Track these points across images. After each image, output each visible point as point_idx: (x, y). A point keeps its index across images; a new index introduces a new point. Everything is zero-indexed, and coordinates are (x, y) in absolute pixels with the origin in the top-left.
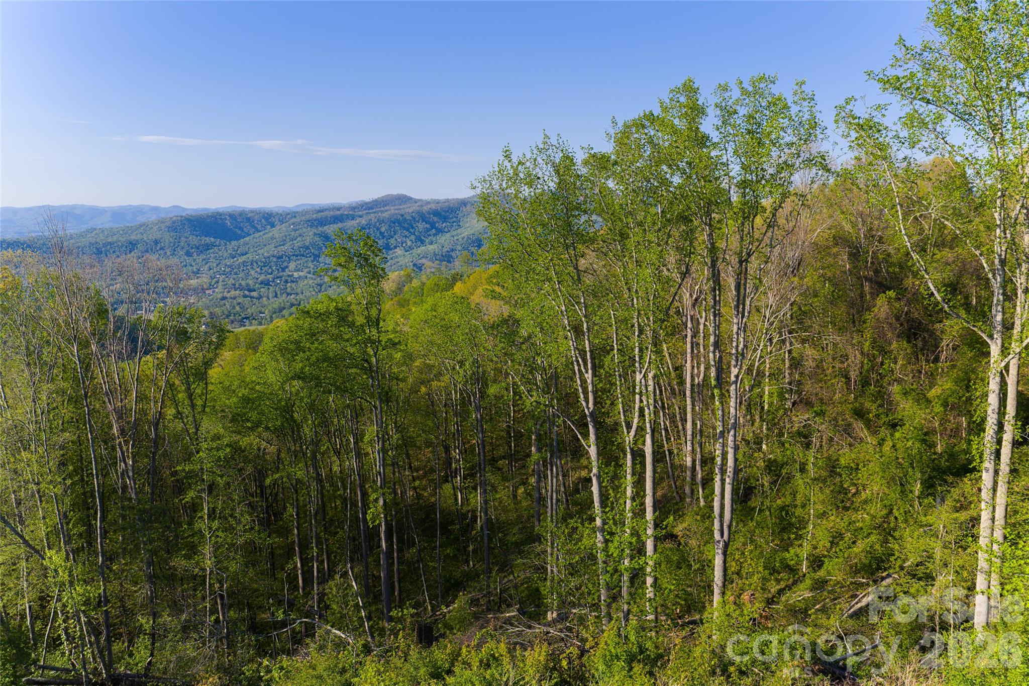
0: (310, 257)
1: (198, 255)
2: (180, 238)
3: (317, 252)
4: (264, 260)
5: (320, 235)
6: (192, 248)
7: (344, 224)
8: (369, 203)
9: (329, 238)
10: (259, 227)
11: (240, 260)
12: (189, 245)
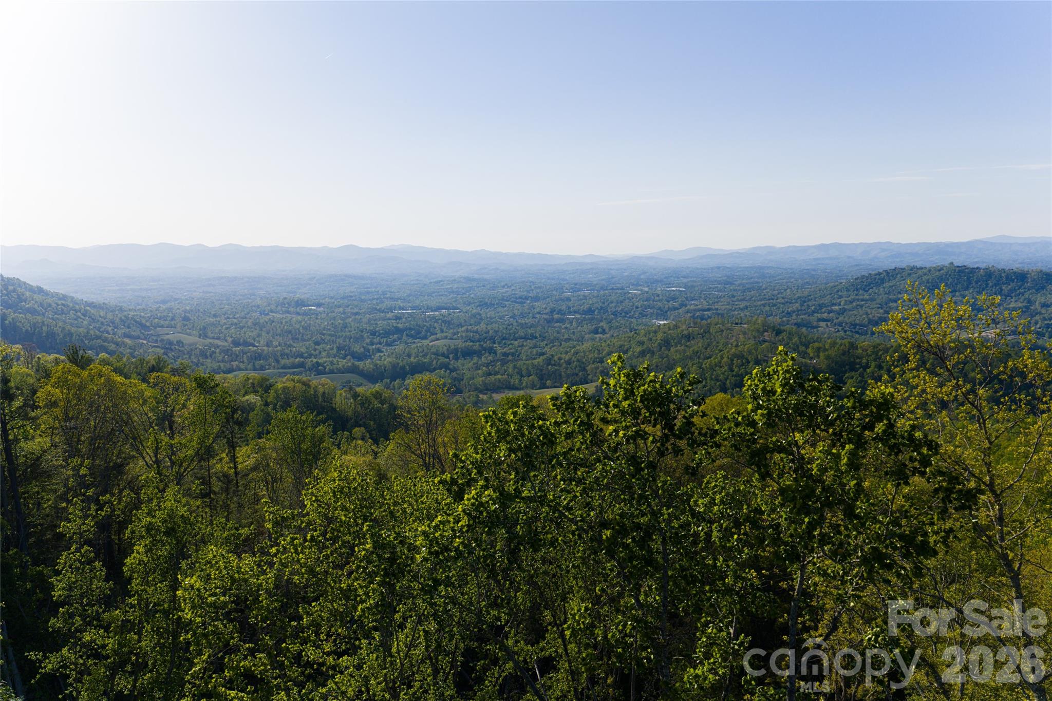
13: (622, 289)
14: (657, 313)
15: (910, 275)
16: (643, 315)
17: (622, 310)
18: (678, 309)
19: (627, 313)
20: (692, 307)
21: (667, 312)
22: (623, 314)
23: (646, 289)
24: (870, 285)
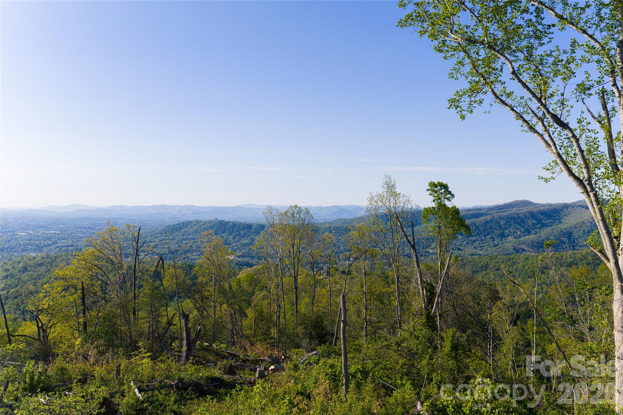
13: (13, 232)
14: (35, 248)
16: (24, 250)
17: (9, 247)
18: (51, 245)
19: (12, 249)
20: (61, 244)
21: (42, 247)
22: (9, 250)
23: (31, 232)
24: (173, 230)
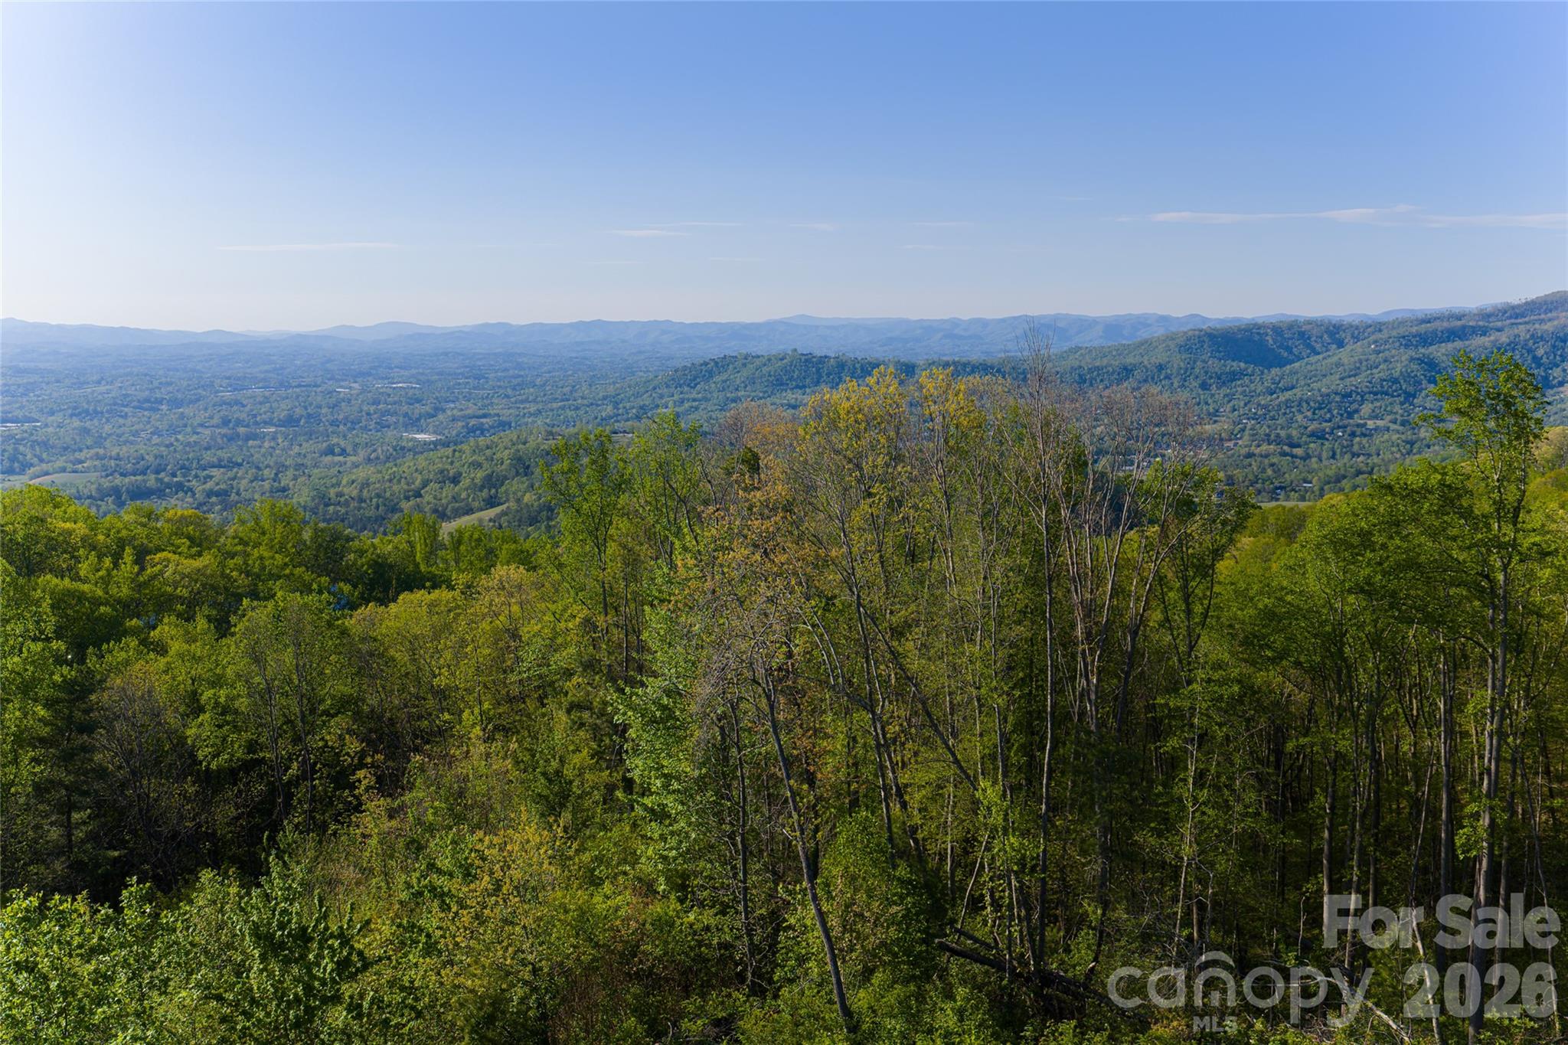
0: (1399, 395)
1: (1218, 388)
2: (1195, 362)
3: (1411, 389)
4: (1319, 398)
5: (1421, 361)
6: (1211, 378)
7: (1467, 343)
8: (1519, 306)
9: (1437, 365)
10: (1318, 347)
11: (1282, 398)
12: (1206, 373)
13: (323, 385)
14: (404, 422)
15: (744, 365)
18: (435, 416)
20: (456, 413)
21: (418, 420)
23: (357, 386)
24: (695, 379)
